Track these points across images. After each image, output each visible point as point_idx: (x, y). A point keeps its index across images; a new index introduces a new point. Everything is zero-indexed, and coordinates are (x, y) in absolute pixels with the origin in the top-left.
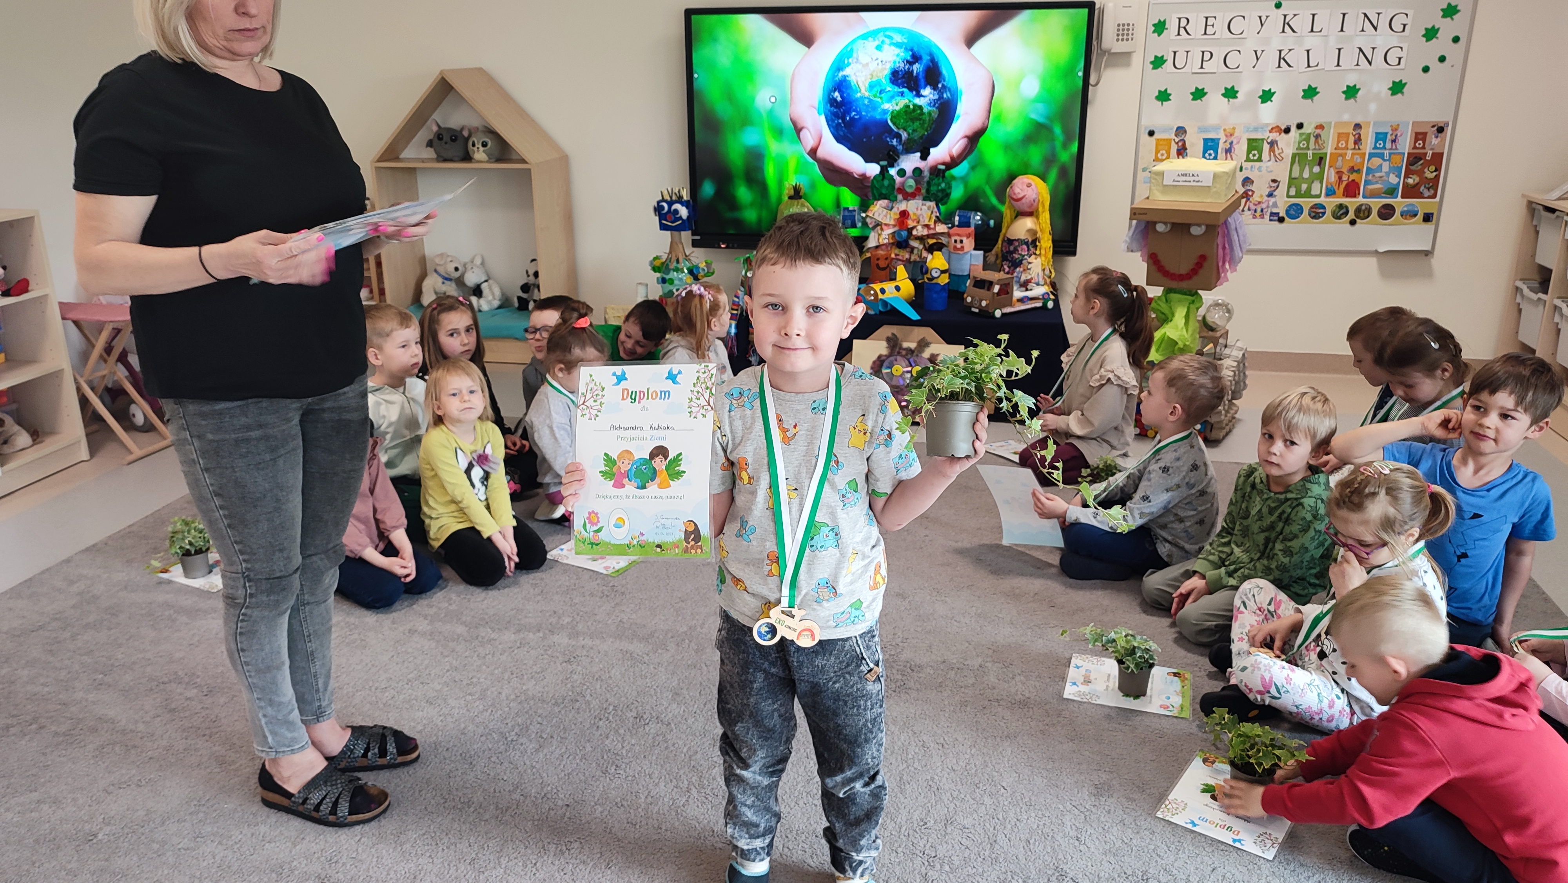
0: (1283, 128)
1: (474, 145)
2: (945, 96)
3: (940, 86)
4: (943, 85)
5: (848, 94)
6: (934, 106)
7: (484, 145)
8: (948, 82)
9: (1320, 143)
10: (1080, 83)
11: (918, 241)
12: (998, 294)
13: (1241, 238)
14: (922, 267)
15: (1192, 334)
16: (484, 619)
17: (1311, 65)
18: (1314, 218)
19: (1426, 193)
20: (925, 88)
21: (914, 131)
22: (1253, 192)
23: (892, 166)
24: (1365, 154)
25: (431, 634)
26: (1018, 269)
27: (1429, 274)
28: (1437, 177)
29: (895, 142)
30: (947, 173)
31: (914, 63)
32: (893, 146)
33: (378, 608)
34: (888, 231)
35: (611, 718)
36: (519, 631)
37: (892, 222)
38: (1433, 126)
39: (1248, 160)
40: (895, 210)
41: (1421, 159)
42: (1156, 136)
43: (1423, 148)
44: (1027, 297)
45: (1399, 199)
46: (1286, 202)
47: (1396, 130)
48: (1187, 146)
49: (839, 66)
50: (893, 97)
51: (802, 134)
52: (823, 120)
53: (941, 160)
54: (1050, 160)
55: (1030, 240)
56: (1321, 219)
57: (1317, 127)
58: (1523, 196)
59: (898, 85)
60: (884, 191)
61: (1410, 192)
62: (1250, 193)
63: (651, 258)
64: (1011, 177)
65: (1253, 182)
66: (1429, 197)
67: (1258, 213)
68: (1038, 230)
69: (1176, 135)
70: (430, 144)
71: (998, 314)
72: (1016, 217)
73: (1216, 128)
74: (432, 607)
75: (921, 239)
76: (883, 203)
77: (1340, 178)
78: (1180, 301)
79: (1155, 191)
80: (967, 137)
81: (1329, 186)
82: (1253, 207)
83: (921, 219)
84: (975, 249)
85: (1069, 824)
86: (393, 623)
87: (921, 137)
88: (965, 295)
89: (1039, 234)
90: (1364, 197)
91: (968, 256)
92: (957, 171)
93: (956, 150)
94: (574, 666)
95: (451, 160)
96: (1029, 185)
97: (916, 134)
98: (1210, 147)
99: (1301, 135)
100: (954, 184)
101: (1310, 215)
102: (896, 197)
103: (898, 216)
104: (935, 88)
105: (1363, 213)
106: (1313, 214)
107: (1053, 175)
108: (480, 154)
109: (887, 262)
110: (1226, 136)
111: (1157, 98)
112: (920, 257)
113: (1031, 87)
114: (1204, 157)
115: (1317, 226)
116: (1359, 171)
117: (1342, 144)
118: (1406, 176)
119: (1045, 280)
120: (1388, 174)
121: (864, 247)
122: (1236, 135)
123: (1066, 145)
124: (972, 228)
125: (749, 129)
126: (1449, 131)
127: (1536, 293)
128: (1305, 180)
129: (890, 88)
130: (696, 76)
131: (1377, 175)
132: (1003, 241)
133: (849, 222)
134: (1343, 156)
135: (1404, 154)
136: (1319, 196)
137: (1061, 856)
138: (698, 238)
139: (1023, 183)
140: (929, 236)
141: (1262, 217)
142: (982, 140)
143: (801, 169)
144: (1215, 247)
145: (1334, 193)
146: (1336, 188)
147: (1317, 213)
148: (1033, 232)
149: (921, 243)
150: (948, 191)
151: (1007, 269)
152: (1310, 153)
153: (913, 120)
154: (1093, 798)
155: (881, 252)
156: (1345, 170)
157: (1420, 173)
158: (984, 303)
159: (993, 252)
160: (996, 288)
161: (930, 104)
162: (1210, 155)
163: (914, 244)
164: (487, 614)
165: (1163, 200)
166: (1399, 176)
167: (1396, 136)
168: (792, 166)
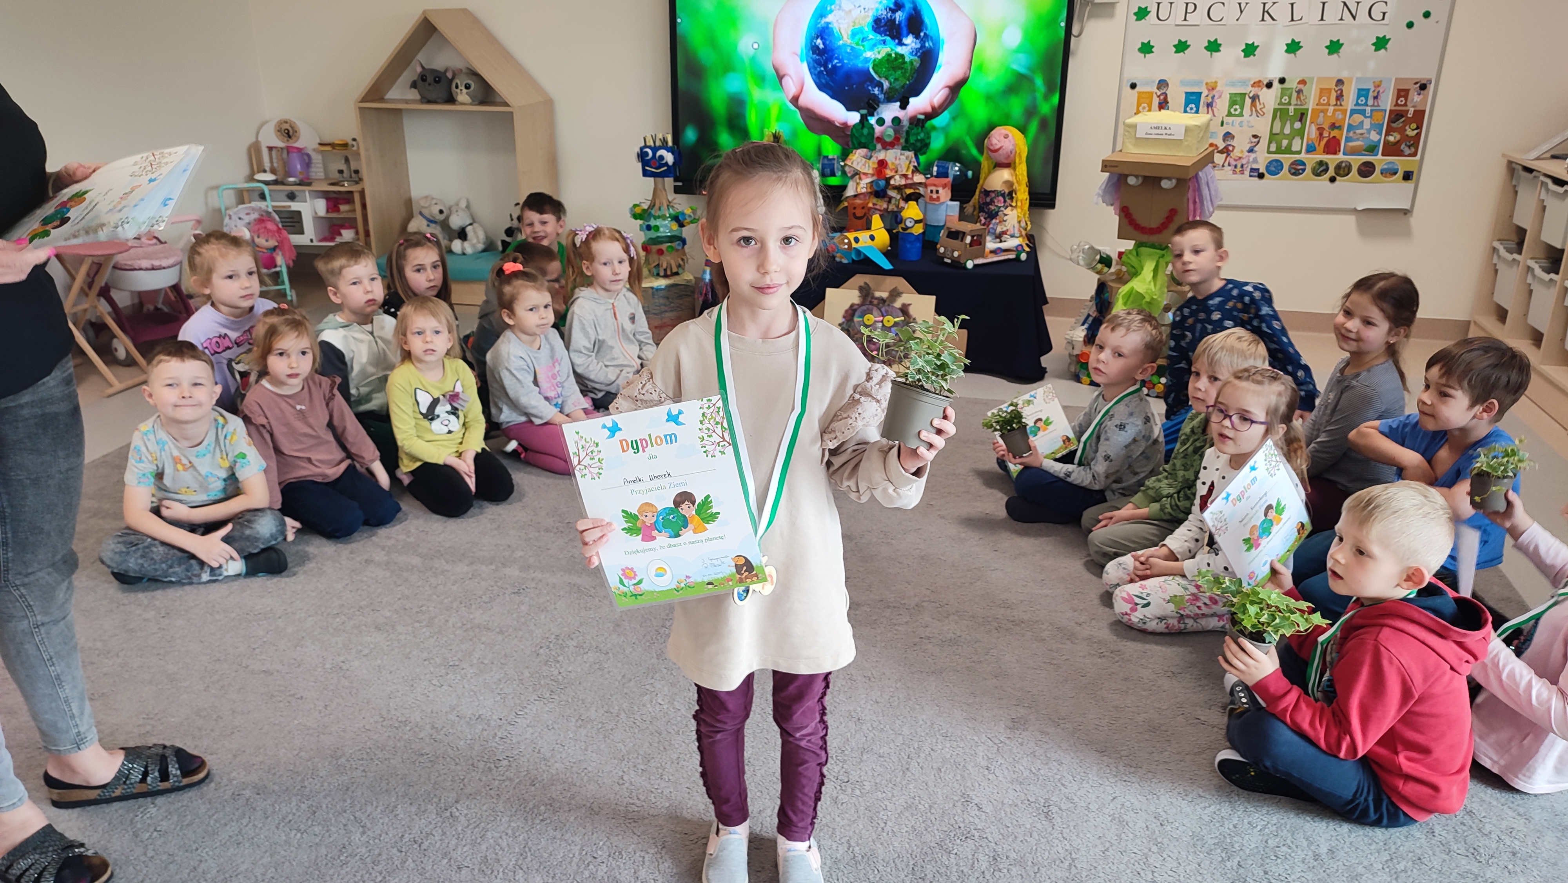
0: (1265, 83)
1: (457, 87)
2: (927, 45)
3: (922, 34)
4: (925, 34)
5: (831, 41)
6: (916, 55)
7: (467, 87)
8: (930, 31)
9: (1302, 98)
10: (1062, 34)
11: (896, 191)
12: (971, 244)
13: (1213, 193)
14: (896, 217)
15: (1160, 289)
16: (440, 551)
17: (1295, 18)
18: (1293, 174)
19: (1407, 151)
20: (907, 36)
21: (896, 80)
22: (1234, 147)
23: (872, 115)
24: (1346, 110)
25: (387, 564)
26: (994, 221)
27: (1407, 233)
28: (1418, 135)
29: (876, 91)
30: (929, 124)
31: (897, 11)
32: (874, 94)
33: (338, 537)
34: (868, 180)
35: (551, 645)
36: (472, 563)
37: (871, 172)
38: (1416, 83)
39: (1229, 114)
40: (874, 159)
41: (1402, 116)
42: (1137, 89)
43: (1405, 105)
44: (999, 249)
45: (1380, 156)
46: (1266, 158)
47: (1379, 86)
48: (1169, 99)
49: (821, 13)
50: (875, 45)
51: (784, 81)
52: (805, 67)
53: (922, 110)
54: (1030, 112)
55: (1007, 192)
56: (1301, 176)
57: (1300, 82)
58: (1504, 155)
59: (880, 33)
60: (863, 140)
61: (1391, 150)
62: (1231, 148)
63: (631, 205)
64: (991, 127)
65: (1233, 137)
66: (1409, 155)
67: (1239, 169)
68: (1015, 181)
69: (1158, 88)
70: (414, 85)
71: (970, 265)
72: (995, 167)
73: (1197, 83)
74: (390, 538)
75: (899, 188)
76: (862, 152)
77: (1321, 134)
78: (1150, 255)
79: (1128, 144)
80: (950, 87)
81: (1310, 142)
82: (1233, 163)
83: (899, 169)
84: (951, 200)
85: (982, 754)
86: (351, 553)
87: (903, 87)
88: (938, 246)
89: (1016, 186)
90: (1344, 154)
91: (944, 207)
92: (937, 122)
93: (937, 100)
94: (522, 598)
95: (435, 102)
96: (1006, 137)
97: (897, 83)
98: (1192, 100)
99: (1282, 89)
100: (933, 135)
101: (1289, 171)
102: (875, 146)
103: (876, 166)
104: (917, 36)
105: (1343, 170)
106: (1293, 171)
107: (1033, 127)
108: (463, 96)
109: (864, 211)
110: (1209, 90)
111: (1140, 50)
112: (898, 207)
113: (1014, 37)
114: (1185, 111)
115: (1296, 183)
116: (1340, 128)
117: (1324, 100)
118: (1387, 134)
119: (1021, 232)
120: (1369, 131)
121: (842, 196)
122: (1218, 88)
123: (1047, 97)
124: (951, 178)
125: (731, 75)
126: (1431, 88)
127: (1512, 253)
128: (1286, 136)
129: (872, 35)
130: (679, 20)
131: (1358, 132)
132: (981, 192)
133: (828, 171)
134: (1325, 111)
135: (1385, 111)
136: (1299, 152)
137: (969, 784)
138: (680, 184)
139: (1000, 134)
140: (906, 186)
141: (1242, 172)
142: (964, 90)
143: (783, 116)
144: (1185, 200)
145: (1315, 150)
146: (1317, 145)
147: (1297, 169)
148: (1009, 184)
149: (898, 193)
150: (927, 141)
151: (983, 221)
152: (1292, 108)
153: (895, 69)
154: (1008, 731)
155: (858, 201)
156: (1326, 126)
157: (1402, 131)
158: (956, 254)
159: (971, 203)
160: (968, 239)
161: (911, 53)
162: (1191, 109)
163: (892, 193)
164: (442, 546)
165: (1135, 153)
166: (1380, 134)
167: (1378, 92)
168: (774, 113)
